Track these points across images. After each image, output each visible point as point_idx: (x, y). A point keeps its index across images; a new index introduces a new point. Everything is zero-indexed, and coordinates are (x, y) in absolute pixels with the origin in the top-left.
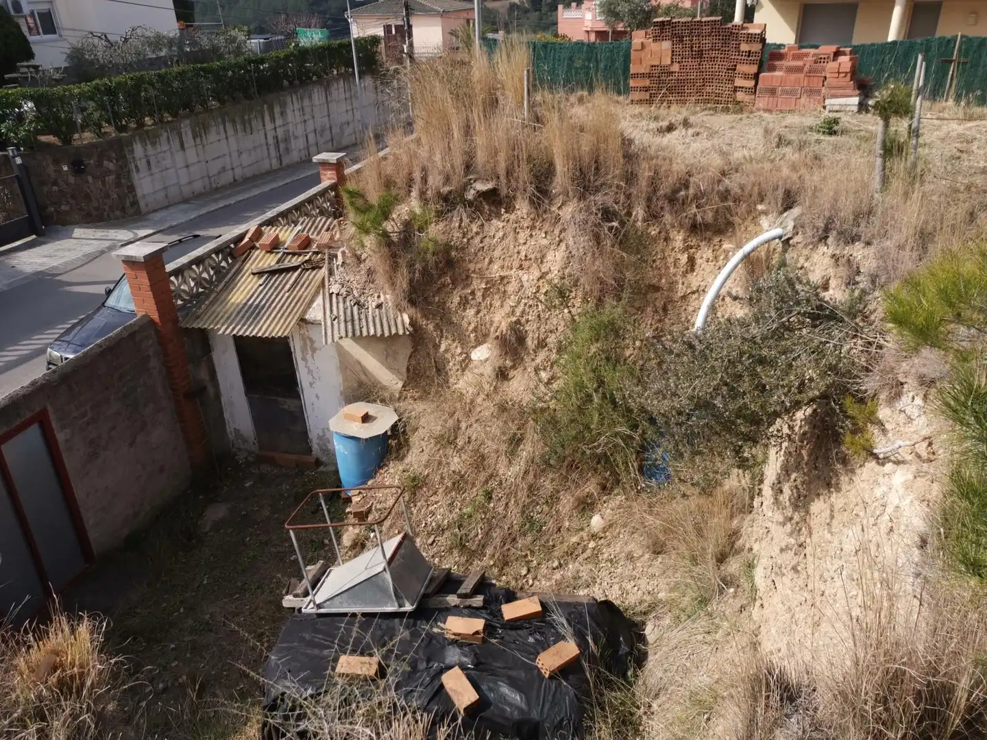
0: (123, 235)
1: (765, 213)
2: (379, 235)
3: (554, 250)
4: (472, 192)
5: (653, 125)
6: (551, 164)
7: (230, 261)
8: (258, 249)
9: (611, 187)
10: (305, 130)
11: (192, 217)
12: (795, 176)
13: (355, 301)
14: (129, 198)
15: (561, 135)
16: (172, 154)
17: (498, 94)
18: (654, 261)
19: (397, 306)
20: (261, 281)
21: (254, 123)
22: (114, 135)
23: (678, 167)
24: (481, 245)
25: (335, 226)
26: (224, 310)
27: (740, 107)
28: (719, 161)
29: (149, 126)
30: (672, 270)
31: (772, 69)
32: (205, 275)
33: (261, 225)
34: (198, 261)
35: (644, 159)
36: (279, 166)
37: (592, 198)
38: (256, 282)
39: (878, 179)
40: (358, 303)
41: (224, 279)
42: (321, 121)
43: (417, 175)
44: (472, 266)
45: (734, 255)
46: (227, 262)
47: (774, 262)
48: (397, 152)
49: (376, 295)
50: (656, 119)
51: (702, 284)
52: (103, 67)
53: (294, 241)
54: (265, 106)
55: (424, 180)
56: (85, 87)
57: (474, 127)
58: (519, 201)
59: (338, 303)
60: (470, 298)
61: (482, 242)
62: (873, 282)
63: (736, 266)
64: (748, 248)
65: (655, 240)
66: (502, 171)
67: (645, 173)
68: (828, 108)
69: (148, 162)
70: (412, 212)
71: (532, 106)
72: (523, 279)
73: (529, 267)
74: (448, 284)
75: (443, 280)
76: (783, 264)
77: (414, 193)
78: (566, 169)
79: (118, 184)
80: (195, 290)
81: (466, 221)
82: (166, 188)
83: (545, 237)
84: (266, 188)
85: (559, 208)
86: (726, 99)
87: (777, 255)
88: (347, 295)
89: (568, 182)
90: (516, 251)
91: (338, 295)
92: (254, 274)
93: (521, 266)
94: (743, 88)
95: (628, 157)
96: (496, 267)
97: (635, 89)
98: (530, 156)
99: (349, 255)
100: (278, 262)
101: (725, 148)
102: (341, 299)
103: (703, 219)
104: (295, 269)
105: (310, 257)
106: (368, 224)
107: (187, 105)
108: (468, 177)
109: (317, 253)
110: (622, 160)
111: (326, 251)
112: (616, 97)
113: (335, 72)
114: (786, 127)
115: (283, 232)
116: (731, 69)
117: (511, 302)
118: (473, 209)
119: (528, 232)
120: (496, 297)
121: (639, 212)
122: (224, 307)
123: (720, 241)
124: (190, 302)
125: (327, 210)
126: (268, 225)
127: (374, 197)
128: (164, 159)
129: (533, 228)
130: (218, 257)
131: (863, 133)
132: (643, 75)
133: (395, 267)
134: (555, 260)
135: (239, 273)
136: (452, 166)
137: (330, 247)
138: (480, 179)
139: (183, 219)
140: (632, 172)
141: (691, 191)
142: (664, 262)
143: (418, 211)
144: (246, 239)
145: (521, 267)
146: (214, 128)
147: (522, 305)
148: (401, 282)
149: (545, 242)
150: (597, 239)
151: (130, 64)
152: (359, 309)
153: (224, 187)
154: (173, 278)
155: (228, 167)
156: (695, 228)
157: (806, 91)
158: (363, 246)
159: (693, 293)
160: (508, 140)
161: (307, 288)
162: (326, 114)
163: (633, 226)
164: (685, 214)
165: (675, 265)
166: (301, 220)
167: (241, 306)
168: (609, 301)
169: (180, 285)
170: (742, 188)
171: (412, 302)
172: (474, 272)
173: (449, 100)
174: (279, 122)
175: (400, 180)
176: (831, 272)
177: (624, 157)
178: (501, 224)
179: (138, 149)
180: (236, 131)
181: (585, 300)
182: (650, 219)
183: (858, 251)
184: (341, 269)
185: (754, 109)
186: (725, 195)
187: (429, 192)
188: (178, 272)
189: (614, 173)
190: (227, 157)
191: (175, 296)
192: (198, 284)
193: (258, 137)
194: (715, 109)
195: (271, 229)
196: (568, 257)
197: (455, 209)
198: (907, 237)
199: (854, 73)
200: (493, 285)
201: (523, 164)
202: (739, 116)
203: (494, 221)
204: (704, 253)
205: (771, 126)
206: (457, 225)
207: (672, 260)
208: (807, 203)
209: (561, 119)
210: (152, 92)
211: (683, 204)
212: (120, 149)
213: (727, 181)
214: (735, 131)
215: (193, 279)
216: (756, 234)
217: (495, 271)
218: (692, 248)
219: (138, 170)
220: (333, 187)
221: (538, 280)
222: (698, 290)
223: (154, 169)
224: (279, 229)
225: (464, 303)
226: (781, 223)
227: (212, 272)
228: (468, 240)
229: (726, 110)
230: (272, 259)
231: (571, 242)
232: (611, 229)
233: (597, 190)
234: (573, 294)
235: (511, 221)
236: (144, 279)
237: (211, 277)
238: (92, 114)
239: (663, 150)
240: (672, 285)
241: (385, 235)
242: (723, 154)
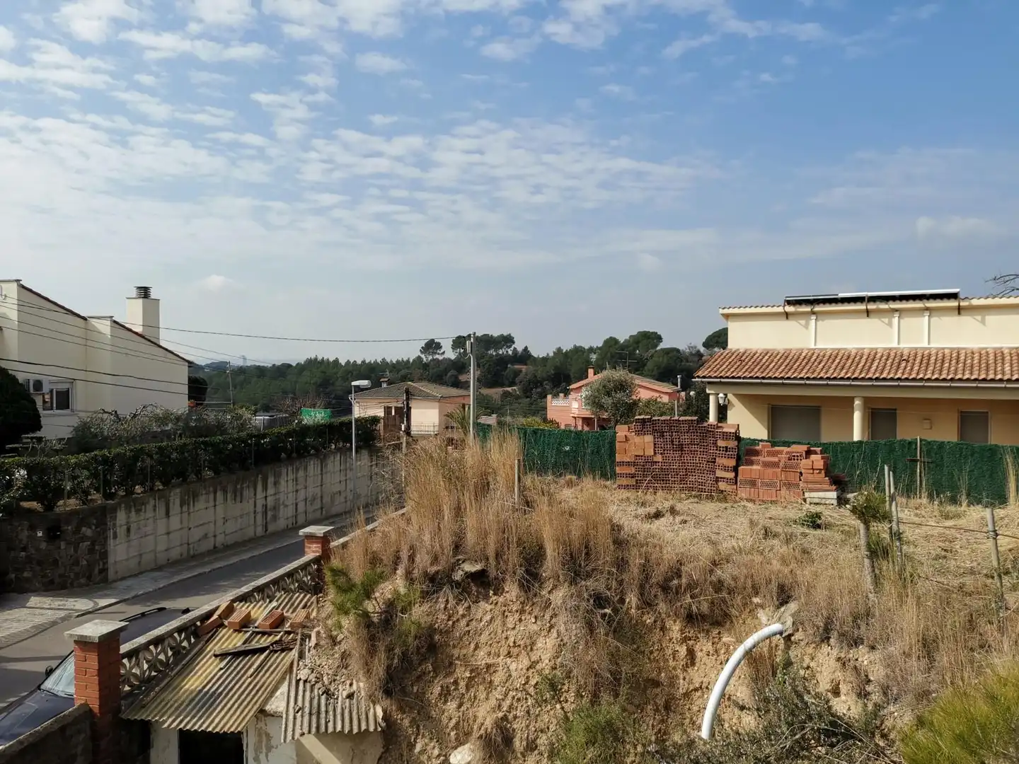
0: (82, 604)
1: (762, 606)
2: (358, 615)
3: (545, 636)
4: (460, 572)
5: (641, 511)
6: (541, 547)
7: (193, 640)
8: (226, 627)
9: (602, 573)
10: (296, 499)
11: (161, 586)
12: (786, 571)
13: (323, 689)
14: (99, 565)
15: (551, 520)
16: (155, 522)
17: (490, 479)
18: (651, 652)
19: (370, 697)
20: (222, 665)
21: (246, 493)
22: (99, 502)
23: (669, 555)
24: (467, 629)
25: (312, 603)
26: (176, 698)
27: (723, 497)
28: (708, 550)
29: (139, 494)
30: (671, 663)
31: (751, 463)
32: (162, 657)
33: (233, 601)
34: (157, 641)
35: (634, 545)
36: (264, 534)
37: (583, 583)
38: (217, 666)
39: (869, 579)
40: (327, 692)
41: (182, 660)
42: (313, 490)
43: (404, 555)
44: (456, 652)
45: (735, 649)
46: (189, 641)
47: (778, 660)
48: (387, 530)
49: (348, 682)
50: (643, 504)
51: (705, 680)
52: (106, 439)
53: (265, 619)
54: (260, 476)
55: (412, 559)
56: (83, 457)
57: (465, 509)
58: (508, 583)
59: (304, 691)
60: (453, 688)
61: (468, 625)
62: (885, 694)
63: (739, 663)
64: (749, 642)
65: (650, 629)
66: (491, 552)
67: (636, 561)
68: (808, 500)
69: (128, 530)
70: (396, 592)
71: (523, 490)
72: (511, 668)
73: (517, 655)
74: (430, 672)
75: (424, 667)
76: (788, 664)
77: (400, 571)
78: (556, 554)
79: (91, 550)
80: (147, 673)
81: (452, 602)
82: (141, 555)
83: (535, 622)
84: (245, 556)
85: (549, 592)
86: (710, 488)
87: (780, 652)
88: (316, 682)
89: (558, 567)
90: (504, 636)
91: (305, 681)
92: (216, 656)
93: (509, 653)
94: (724, 478)
95: (618, 543)
96: (482, 653)
97: (621, 475)
98: (519, 539)
99: (324, 636)
100: (244, 643)
101: (713, 537)
102: (308, 685)
103: (699, 610)
104: (262, 650)
105: (282, 637)
106: (349, 605)
107: (182, 475)
108: (457, 558)
109: (288, 633)
110: (612, 547)
111: (300, 631)
112: (603, 482)
113: (333, 447)
114: (770, 518)
115: (256, 609)
116: (712, 462)
117: (497, 694)
118: (460, 590)
119: (517, 616)
120: (481, 687)
121: (632, 599)
122: (174, 696)
123: (719, 633)
124: (139, 687)
125: (306, 585)
126: (241, 601)
127: (357, 575)
128: (146, 526)
129: (522, 612)
130: (180, 637)
131: (846, 528)
132: (628, 464)
133: (372, 651)
134: (546, 647)
135: (201, 654)
136: (441, 546)
137: (304, 627)
138: (469, 559)
139: (150, 588)
140: (622, 558)
141: (684, 580)
142: (661, 654)
143: (402, 590)
144: (215, 616)
145: (509, 655)
146: (204, 497)
147: (510, 698)
148: (377, 669)
149: (535, 627)
150: (590, 627)
151: (133, 437)
152: (327, 699)
153: (202, 555)
154: (125, 661)
155: (211, 535)
156: (691, 618)
157: (785, 484)
158: (340, 627)
159: (696, 690)
160: (498, 522)
161: (272, 673)
162: (319, 484)
163: (627, 613)
164: (680, 604)
165: (674, 658)
166: (278, 595)
167: (194, 695)
168: (605, 697)
169: (131, 668)
170: (735, 579)
171: (388, 693)
172: (458, 658)
173: (442, 483)
174: (271, 491)
175: (387, 558)
176: (839, 675)
177: (615, 542)
178: (489, 607)
179: (121, 516)
180: (226, 499)
181: (579, 695)
182: (644, 606)
183: (863, 656)
184: (313, 651)
185: (737, 498)
186: (719, 586)
187: (416, 571)
188: (132, 654)
189: (605, 557)
190: (212, 525)
191: (124, 681)
192: (152, 666)
193: (248, 506)
194: (699, 497)
195: (243, 606)
196: (559, 645)
197: (441, 590)
198: (910, 644)
199: (827, 470)
200: (479, 674)
201: (513, 546)
202: (724, 505)
203: (482, 604)
204: (703, 647)
205: (756, 517)
206: (443, 606)
207: (670, 652)
208: (803, 600)
209: (550, 504)
210: (148, 461)
211: (677, 593)
212: (102, 517)
213: (719, 572)
214: (721, 521)
215: (148, 662)
216: (756, 628)
217: (481, 658)
218: (690, 640)
219: (115, 537)
220: (317, 560)
221: (528, 670)
222: (701, 687)
223: (133, 536)
224: (252, 605)
225: (445, 694)
226: (780, 619)
227: (170, 653)
228: (454, 623)
229: (710, 498)
230: (239, 641)
231: (562, 628)
232: (604, 615)
233: (588, 576)
234: (566, 688)
235: (499, 604)
236: (93, 661)
237: (168, 658)
238: (83, 482)
239: (653, 537)
240: (673, 681)
241: (366, 615)
242: (713, 543)
